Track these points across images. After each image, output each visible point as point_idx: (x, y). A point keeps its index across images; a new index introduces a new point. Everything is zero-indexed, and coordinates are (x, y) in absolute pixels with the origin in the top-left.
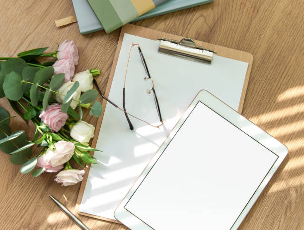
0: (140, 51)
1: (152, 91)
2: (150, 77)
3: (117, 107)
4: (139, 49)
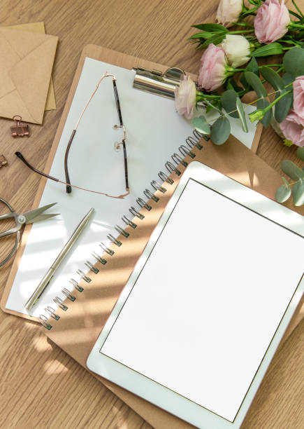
0: (115, 85)
1: (122, 146)
2: (122, 124)
3: (57, 181)
4: (114, 82)
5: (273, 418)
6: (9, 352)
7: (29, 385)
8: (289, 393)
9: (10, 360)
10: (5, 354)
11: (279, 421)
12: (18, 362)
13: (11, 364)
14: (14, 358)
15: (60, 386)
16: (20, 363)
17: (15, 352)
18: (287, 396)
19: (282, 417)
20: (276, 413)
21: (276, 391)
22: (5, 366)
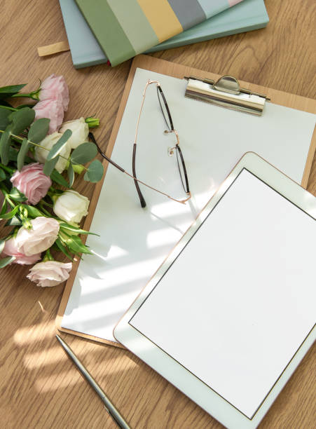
0: (161, 91)
1: (176, 150)
2: (173, 129)
3: (123, 171)
4: (159, 88)
5: (297, 421)
6: (16, 373)
7: (39, 408)
8: (312, 392)
9: (17, 383)
10: (12, 377)
11: (304, 423)
12: (25, 384)
13: (19, 386)
14: (21, 381)
15: (72, 405)
16: (28, 386)
17: (21, 373)
18: (310, 396)
19: (306, 418)
20: (300, 414)
21: (298, 391)
22: (12, 389)
